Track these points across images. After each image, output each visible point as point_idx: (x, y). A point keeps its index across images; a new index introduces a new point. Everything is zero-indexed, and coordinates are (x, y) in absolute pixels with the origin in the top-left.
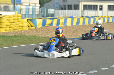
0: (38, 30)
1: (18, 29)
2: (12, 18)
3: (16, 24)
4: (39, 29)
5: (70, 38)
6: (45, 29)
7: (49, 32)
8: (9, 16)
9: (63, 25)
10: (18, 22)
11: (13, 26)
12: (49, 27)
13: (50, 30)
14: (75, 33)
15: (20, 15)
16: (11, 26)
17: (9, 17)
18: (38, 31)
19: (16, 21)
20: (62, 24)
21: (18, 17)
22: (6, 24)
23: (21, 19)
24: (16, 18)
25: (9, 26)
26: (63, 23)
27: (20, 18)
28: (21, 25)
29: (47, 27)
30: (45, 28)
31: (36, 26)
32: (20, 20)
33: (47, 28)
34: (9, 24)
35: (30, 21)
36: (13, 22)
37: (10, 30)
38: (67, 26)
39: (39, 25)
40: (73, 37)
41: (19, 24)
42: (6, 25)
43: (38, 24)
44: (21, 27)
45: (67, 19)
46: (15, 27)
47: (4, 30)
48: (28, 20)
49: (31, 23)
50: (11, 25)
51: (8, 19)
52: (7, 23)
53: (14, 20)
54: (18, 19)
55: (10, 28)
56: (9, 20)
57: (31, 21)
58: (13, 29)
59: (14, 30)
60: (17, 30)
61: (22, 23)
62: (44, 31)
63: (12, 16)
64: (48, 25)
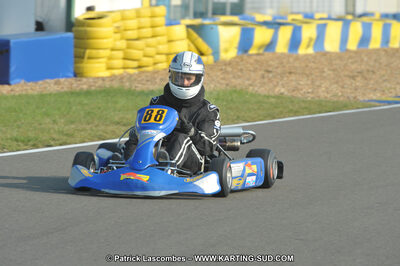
0: (229, 69)
1: (155, 64)
2: (133, 23)
3: (148, 46)
4: (229, 63)
5: (366, 99)
6: (251, 64)
7: (271, 75)
8: (122, 12)
9: (311, 51)
10: (153, 36)
11: (136, 54)
12: (263, 58)
13: (270, 69)
14: (372, 82)
15: (161, 10)
16: (129, 50)
17: (124, 19)
18: (226, 72)
19: (147, 32)
20: (308, 46)
21: (153, 16)
22: (110, 45)
23: (164, 28)
24: (146, 21)
25: (120, 54)
26: (311, 40)
27: (161, 20)
28: (164, 48)
29: (258, 58)
30: (252, 61)
31: (216, 53)
32: (162, 30)
33: (256, 61)
34: (122, 44)
35: (195, 35)
36: (135, 36)
37: (124, 68)
38: (326, 54)
39: (226, 51)
40: (374, 98)
41: (159, 44)
42: (113, 50)
43: (222, 45)
44: (163, 57)
45: (325, 25)
46: (145, 56)
47: (103, 66)
48: (188, 31)
49: (200, 41)
50: (129, 47)
51: (118, 27)
52: (115, 40)
53: (139, 28)
54: (153, 27)
55: (125, 59)
56: (122, 28)
57: (200, 35)
58: (135, 64)
59: (140, 67)
60: (150, 69)
61: (170, 41)
62: (253, 74)
63: (133, 14)
64: (260, 48)
